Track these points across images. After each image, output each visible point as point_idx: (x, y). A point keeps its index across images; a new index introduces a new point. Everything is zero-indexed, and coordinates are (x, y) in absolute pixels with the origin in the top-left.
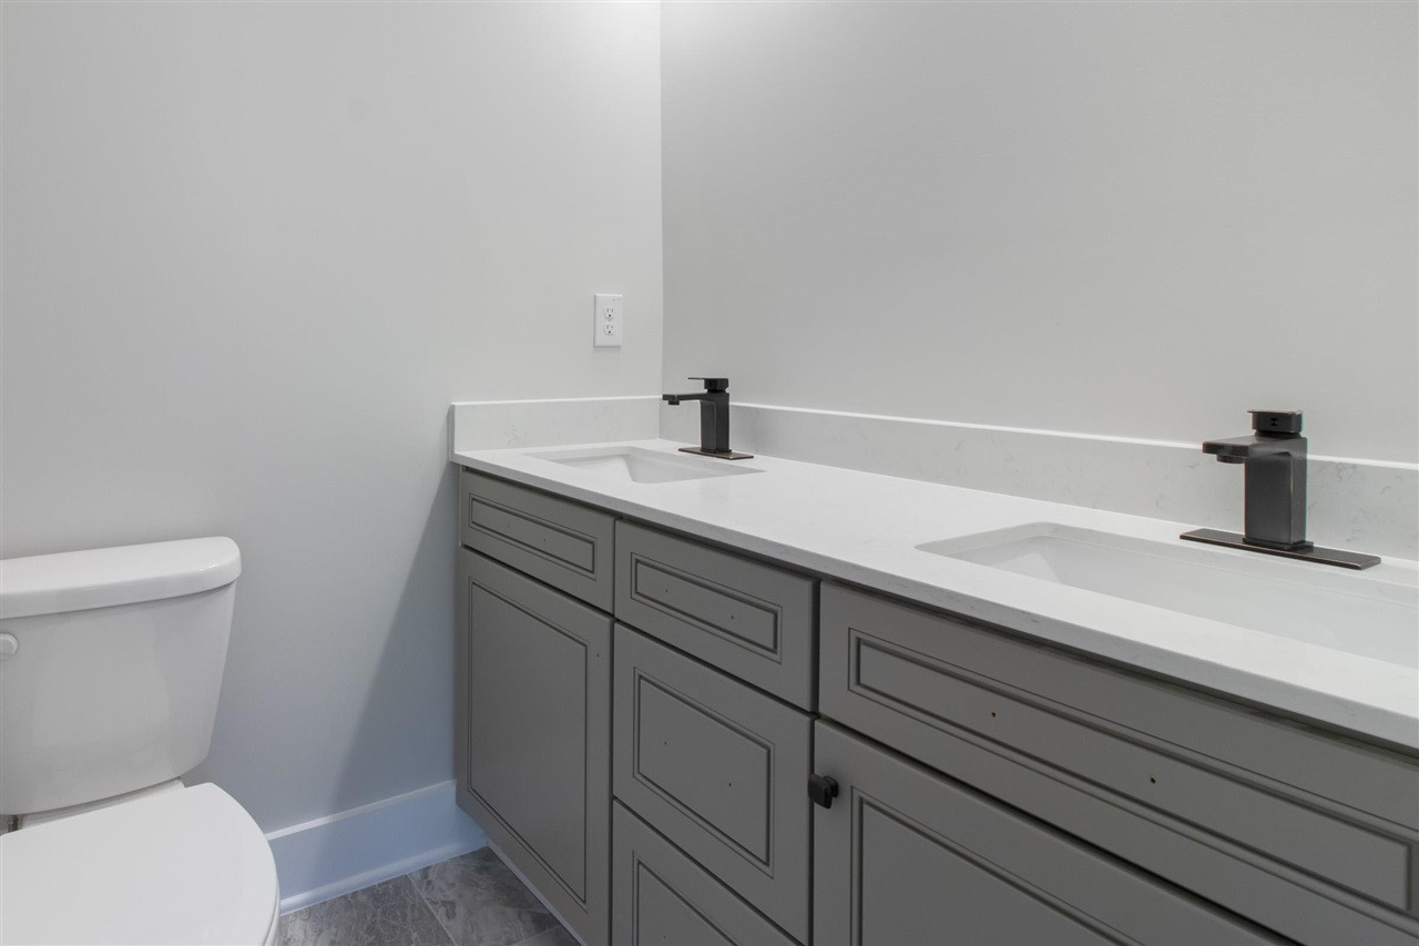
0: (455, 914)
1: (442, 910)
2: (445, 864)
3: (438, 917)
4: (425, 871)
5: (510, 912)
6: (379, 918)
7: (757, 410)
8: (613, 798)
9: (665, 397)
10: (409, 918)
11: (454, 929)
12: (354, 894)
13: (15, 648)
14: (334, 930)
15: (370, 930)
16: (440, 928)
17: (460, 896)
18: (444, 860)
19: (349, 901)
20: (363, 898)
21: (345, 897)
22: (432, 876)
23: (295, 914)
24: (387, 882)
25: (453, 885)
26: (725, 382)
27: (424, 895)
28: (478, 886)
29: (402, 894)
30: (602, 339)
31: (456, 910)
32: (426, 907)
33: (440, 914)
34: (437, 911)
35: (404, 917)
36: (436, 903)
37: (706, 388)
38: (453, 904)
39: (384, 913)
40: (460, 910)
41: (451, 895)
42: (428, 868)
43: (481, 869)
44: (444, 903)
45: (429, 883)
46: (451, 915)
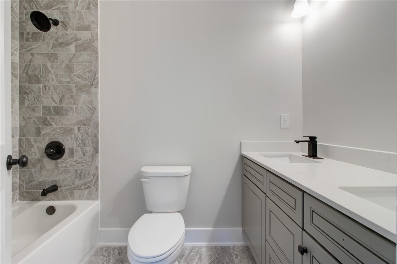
0: (237, 258)
1: (235, 256)
2: (239, 246)
3: (233, 257)
4: (234, 246)
5: (250, 262)
6: (221, 253)
7: (326, 146)
8: (266, 240)
9: (295, 141)
10: (227, 255)
11: (236, 261)
12: (217, 246)
13: (149, 182)
14: (211, 252)
15: (218, 255)
16: (233, 260)
17: (240, 254)
18: (239, 245)
19: (216, 247)
20: (219, 248)
21: (215, 246)
22: (235, 248)
23: (204, 246)
24: (225, 246)
25: (239, 251)
26: (315, 138)
27: (232, 252)
28: (245, 254)
29: (227, 250)
30: (283, 126)
31: (238, 257)
32: (232, 254)
33: (234, 257)
34: (234, 255)
35: (226, 254)
36: (234, 254)
37: (309, 139)
38: (238, 255)
39: (222, 252)
40: (239, 257)
41: (238, 254)
42: (235, 246)
43: (247, 250)
44: (236, 255)
45: (234, 249)
46: (236, 258)
